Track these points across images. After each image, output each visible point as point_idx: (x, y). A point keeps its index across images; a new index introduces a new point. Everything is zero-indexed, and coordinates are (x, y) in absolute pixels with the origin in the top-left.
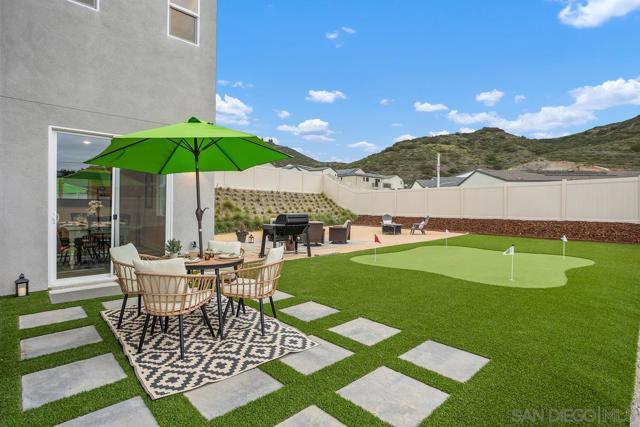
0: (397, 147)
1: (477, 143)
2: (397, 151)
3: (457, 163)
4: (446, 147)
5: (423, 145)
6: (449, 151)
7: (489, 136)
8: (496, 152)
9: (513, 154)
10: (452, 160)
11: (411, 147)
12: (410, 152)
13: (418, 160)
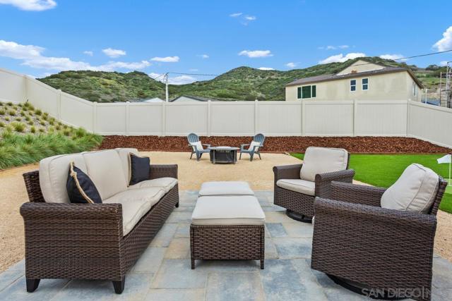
0: (63, 75)
1: (131, 82)
2: (64, 79)
3: (118, 94)
4: (108, 81)
5: (88, 77)
6: (111, 85)
7: (138, 77)
8: (144, 89)
9: (155, 92)
10: (114, 92)
11: (76, 77)
12: (76, 82)
13: (85, 89)
